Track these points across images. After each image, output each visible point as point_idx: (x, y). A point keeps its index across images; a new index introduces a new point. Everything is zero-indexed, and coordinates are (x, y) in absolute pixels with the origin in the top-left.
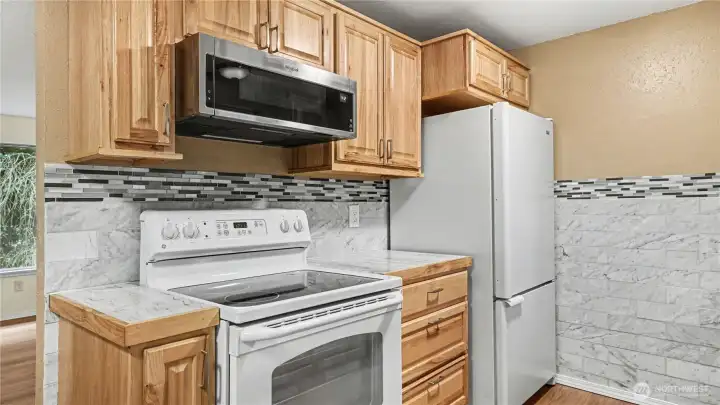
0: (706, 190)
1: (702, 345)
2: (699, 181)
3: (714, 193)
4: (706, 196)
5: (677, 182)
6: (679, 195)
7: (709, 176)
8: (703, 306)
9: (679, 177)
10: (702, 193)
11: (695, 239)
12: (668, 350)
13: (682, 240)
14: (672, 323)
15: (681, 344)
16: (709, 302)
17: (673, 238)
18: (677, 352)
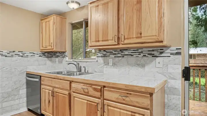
0: (13, 55)
1: (12, 95)
2: (11, 53)
3: (15, 56)
4: (13, 57)
5: (6, 53)
6: (6, 56)
7: (14, 52)
8: (13, 85)
9: (6, 51)
10: (12, 56)
11: (11, 68)
12: (3, 100)
13: (7, 69)
14: (4, 93)
15: (6, 97)
16: (14, 84)
17: (4, 68)
18: (5, 100)
